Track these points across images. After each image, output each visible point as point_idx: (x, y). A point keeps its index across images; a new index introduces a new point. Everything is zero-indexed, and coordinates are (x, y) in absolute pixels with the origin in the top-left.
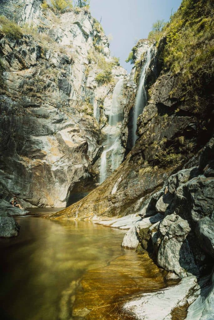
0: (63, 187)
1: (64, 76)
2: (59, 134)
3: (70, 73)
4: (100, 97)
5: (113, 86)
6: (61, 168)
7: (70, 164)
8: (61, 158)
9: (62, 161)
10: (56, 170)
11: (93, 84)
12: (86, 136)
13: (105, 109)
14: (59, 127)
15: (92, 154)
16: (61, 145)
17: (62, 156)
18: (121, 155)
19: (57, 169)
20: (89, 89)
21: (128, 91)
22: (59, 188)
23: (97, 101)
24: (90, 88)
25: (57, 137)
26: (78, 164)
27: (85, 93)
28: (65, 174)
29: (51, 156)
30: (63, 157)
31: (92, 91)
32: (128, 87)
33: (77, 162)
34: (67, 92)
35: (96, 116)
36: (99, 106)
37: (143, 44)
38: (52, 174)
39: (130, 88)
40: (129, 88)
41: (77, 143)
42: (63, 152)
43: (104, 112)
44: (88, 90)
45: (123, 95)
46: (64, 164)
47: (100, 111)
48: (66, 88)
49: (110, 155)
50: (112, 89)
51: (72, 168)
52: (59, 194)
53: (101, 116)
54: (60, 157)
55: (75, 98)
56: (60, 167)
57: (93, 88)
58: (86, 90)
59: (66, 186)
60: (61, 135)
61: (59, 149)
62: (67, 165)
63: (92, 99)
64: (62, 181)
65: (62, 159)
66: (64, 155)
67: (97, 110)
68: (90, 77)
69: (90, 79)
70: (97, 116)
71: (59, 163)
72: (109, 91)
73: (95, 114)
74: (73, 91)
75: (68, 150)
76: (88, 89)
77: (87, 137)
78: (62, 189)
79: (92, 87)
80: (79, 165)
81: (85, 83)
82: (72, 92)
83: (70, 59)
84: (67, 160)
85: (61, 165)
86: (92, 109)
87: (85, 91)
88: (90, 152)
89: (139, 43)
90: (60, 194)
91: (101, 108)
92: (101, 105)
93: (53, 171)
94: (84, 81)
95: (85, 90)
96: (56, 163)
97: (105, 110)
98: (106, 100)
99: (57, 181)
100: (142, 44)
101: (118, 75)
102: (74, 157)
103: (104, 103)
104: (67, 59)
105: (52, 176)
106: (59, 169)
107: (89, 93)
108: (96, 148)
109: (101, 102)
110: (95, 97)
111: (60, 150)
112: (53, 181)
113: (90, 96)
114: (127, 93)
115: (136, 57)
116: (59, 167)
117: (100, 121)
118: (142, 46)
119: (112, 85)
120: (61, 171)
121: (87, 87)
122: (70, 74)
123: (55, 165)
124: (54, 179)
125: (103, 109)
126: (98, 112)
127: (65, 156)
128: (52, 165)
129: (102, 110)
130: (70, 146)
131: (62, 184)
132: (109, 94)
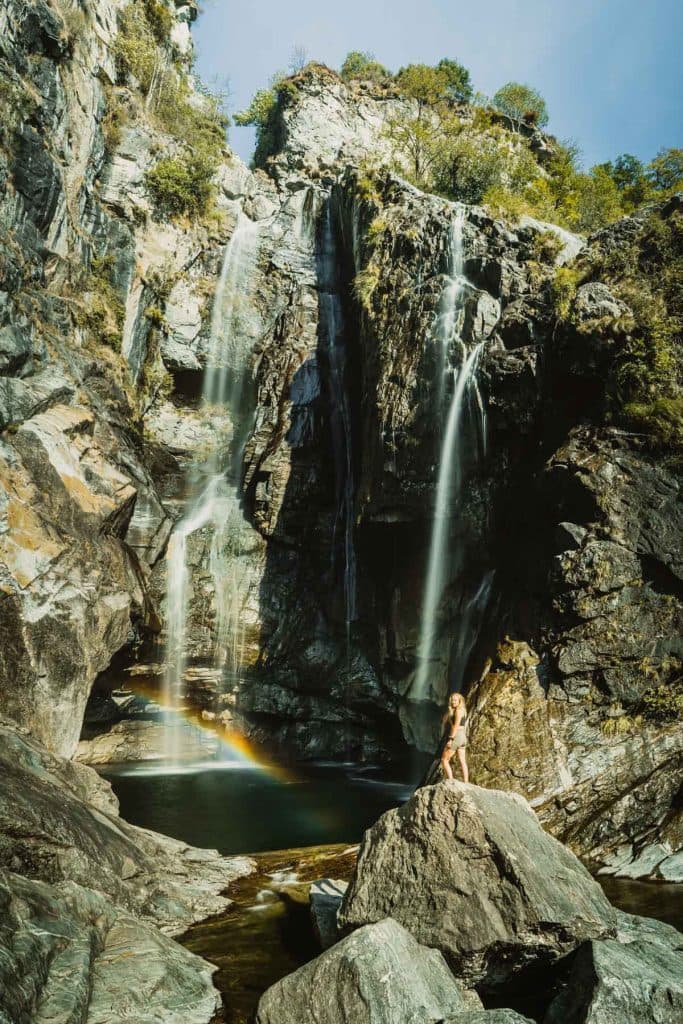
0: (67, 699)
1: (33, 121)
2: (32, 439)
3: (54, 112)
4: (156, 270)
5: (213, 238)
6: (60, 612)
7: (89, 591)
8: (54, 562)
9: (58, 578)
10: (41, 621)
11: (134, 197)
12: (119, 454)
13: (170, 333)
14: (25, 397)
15: (146, 544)
16: (47, 496)
17: (56, 554)
18: (244, 557)
19: (47, 617)
20: (110, 213)
21: (275, 287)
22: (52, 703)
23: (142, 287)
24: (118, 210)
25: (25, 453)
26: (115, 593)
27: (91, 227)
28: (76, 641)
29: (12, 551)
30: (61, 554)
31: (123, 228)
32: (277, 268)
33: (108, 584)
34: (39, 213)
35: (132, 356)
36: (149, 313)
37: (325, 92)
38: (26, 638)
39: (285, 277)
40: (278, 275)
41: (108, 493)
42: (59, 534)
43: (161, 343)
44: (110, 220)
45: (248, 294)
46: (69, 594)
47: (149, 334)
48: (39, 191)
49: (205, 553)
50: (210, 249)
51: (98, 611)
52: (54, 730)
53: (150, 358)
54: (50, 558)
55: (61, 249)
56: (57, 605)
57: (132, 218)
58: (98, 217)
59: (80, 694)
60: (39, 441)
61: (39, 516)
62: (79, 598)
63: (123, 268)
64: (65, 673)
65: (60, 569)
66: (63, 547)
67: (139, 327)
68: (126, 157)
69: (124, 169)
70: (134, 355)
71: (50, 586)
72: (195, 255)
73: (127, 345)
74: (62, 211)
75: (76, 526)
76: (106, 215)
77: (127, 461)
78: (64, 707)
79: (129, 212)
80: (118, 595)
81: (97, 177)
82: (58, 217)
83: (65, 35)
84: (76, 574)
85: (58, 598)
86: (120, 319)
87: (93, 218)
88: (136, 533)
89: (309, 75)
90: (60, 731)
91: (155, 322)
92: (153, 310)
93: (28, 623)
94: (95, 167)
95: (94, 211)
96: (35, 588)
97: (166, 335)
98: (179, 291)
99: (45, 673)
100: (318, 88)
101: (235, 193)
102: (99, 558)
103: (168, 305)
104: (49, 31)
105: (23, 650)
106: (52, 615)
107: (111, 233)
108: (164, 520)
109: (158, 292)
110: (134, 262)
111: (45, 524)
112: (30, 674)
113: (114, 252)
114: (265, 292)
115: (289, 127)
116: (53, 606)
117: (142, 381)
118: (317, 94)
119: (212, 235)
120: (58, 624)
121: (104, 202)
122: (55, 119)
123: (35, 596)
124: (33, 663)
125: (159, 328)
126: (142, 336)
127: (67, 551)
128: (23, 596)
129: (155, 331)
130: (87, 509)
131: (64, 686)
132: (192, 271)
